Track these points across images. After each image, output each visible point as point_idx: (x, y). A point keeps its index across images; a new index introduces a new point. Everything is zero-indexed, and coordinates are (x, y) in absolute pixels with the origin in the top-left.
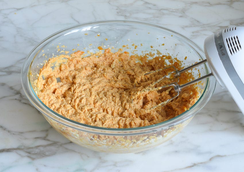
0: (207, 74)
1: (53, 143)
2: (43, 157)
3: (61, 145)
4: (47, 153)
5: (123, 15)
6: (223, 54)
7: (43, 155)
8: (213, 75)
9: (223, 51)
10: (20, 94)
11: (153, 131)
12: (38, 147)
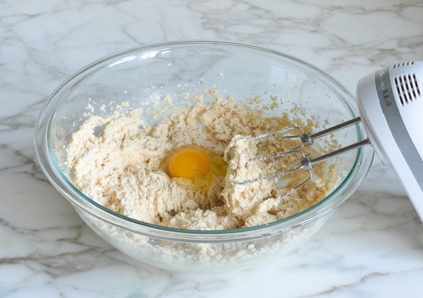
0: (359, 141)
1: (90, 249)
2: (72, 272)
3: (103, 253)
4: (79, 267)
5: (213, 29)
6: (389, 104)
7: (73, 270)
8: (370, 143)
9: (388, 98)
10: (32, 164)
11: (265, 235)
12: (62, 255)
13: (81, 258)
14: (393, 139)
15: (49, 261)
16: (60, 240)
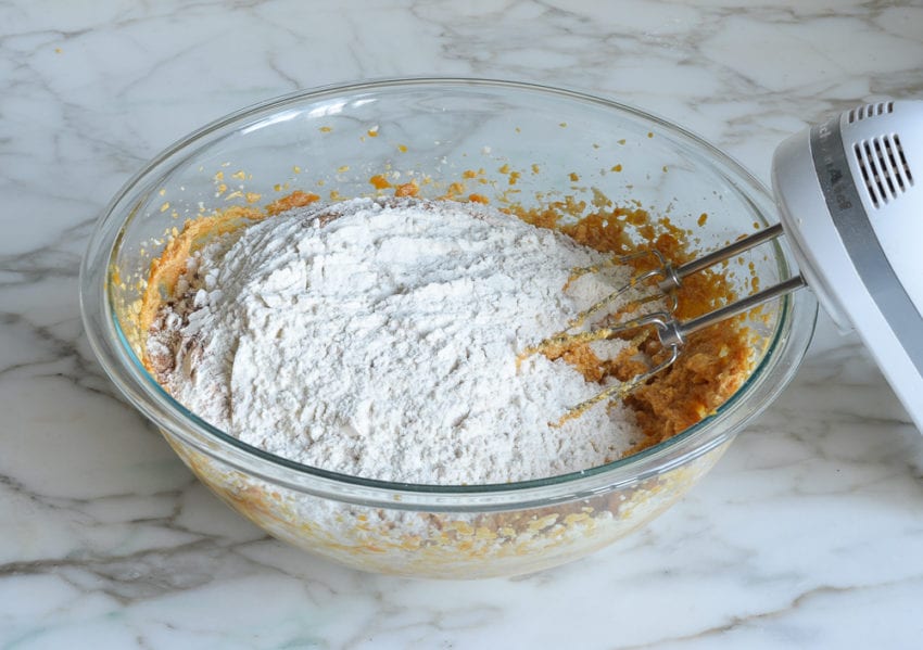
0: (783, 281)
1: (201, 541)
3: (231, 549)
4: (178, 579)
5: (466, 58)
6: (845, 205)
7: (165, 587)
8: (806, 284)
9: (843, 193)
10: (74, 357)
11: (580, 495)
12: (142, 555)
13: (184, 559)
14: (859, 278)
15: (112, 567)
16: (135, 521)
